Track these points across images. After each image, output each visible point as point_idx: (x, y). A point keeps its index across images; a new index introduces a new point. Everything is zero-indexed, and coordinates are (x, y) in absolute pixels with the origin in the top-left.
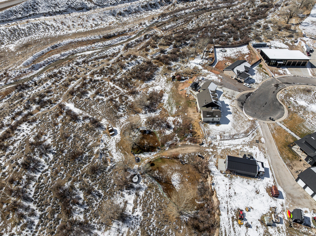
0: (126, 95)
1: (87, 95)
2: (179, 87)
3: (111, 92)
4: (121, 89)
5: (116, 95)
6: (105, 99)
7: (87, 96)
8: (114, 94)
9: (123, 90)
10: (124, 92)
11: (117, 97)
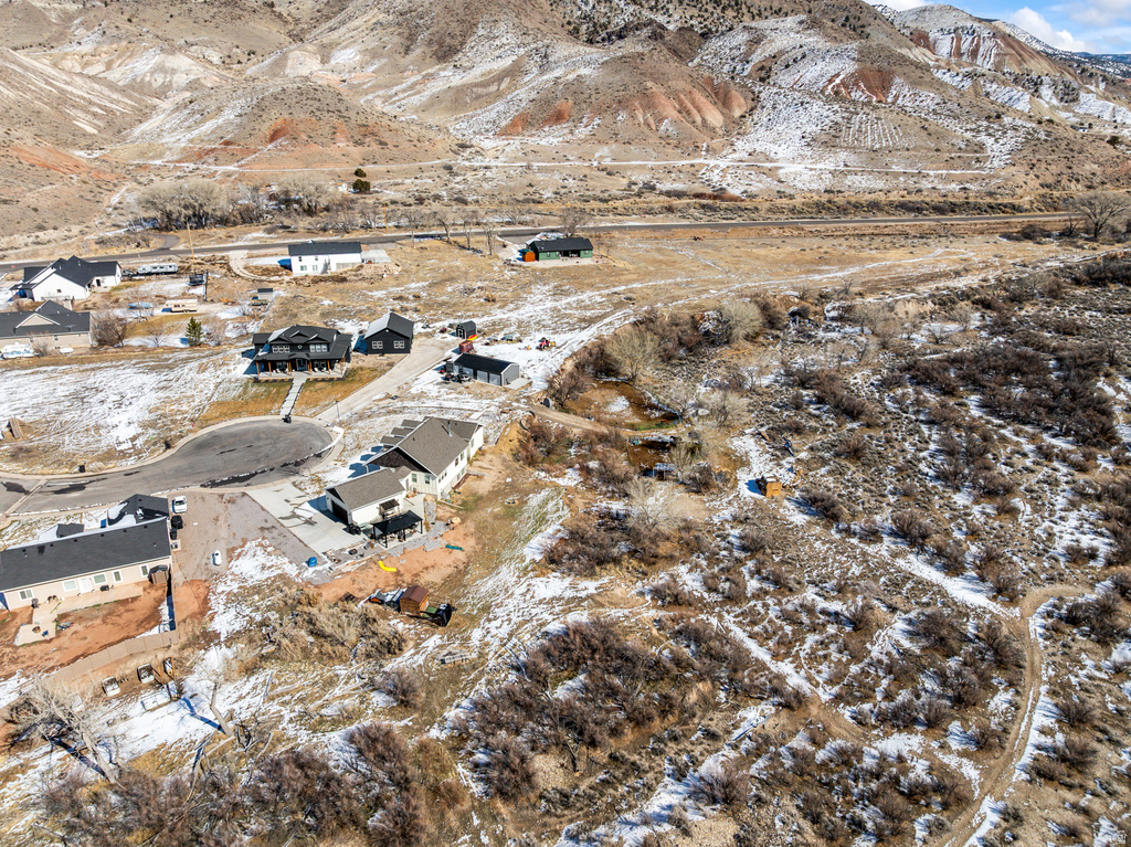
0: (715, 597)
1: (910, 628)
2: (450, 571)
3: (788, 629)
4: (739, 634)
5: (759, 607)
6: (810, 594)
7: (910, 622)
8: (772, 614)
9: (728, 630)
10: (721, 618)
11: (756, 596)
